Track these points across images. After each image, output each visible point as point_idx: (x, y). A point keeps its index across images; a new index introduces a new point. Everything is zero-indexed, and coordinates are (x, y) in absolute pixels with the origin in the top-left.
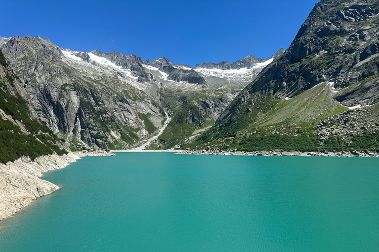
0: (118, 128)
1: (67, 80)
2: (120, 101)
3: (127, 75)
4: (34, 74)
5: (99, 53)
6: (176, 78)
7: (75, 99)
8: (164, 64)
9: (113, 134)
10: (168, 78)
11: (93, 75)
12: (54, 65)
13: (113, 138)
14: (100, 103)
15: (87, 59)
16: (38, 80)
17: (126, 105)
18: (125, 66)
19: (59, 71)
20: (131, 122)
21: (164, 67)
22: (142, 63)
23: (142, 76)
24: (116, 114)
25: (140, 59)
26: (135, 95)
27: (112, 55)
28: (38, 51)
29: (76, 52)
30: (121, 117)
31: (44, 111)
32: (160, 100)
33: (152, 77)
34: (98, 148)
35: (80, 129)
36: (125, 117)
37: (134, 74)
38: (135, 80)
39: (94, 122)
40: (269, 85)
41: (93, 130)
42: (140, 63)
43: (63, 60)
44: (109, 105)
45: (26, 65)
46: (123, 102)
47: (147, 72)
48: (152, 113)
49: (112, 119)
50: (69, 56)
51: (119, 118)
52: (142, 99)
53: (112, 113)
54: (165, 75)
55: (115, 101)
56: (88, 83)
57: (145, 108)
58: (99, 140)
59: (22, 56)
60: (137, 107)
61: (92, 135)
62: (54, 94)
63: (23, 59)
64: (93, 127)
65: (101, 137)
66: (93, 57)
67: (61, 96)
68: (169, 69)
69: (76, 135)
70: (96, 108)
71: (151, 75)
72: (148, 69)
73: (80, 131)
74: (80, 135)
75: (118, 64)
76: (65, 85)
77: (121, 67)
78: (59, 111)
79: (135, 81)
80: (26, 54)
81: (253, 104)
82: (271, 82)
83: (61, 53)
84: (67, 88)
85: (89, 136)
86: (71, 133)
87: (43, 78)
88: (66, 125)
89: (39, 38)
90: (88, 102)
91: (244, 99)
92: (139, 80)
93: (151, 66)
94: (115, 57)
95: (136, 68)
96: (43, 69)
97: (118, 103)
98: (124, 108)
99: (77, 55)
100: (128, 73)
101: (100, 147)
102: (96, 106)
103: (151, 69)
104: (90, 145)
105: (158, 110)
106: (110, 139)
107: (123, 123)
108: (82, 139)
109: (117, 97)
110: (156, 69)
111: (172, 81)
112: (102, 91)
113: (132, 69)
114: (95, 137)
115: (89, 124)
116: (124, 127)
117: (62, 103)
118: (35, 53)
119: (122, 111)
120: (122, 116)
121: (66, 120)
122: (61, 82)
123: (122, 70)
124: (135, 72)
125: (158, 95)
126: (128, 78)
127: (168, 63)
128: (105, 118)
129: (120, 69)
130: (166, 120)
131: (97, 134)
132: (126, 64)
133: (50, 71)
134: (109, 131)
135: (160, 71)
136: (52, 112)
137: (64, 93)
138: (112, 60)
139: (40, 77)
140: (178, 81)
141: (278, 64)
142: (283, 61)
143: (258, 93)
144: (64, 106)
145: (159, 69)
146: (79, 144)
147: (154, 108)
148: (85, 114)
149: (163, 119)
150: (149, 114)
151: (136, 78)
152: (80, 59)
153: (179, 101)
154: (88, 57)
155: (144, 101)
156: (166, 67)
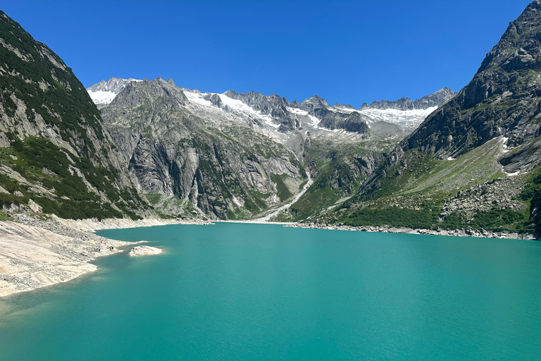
0: (242, 193)
1: (186, 134)
2: (249, 159)
3: (266, 122)
4: (149, 128)
5: (233, 95)
6: (328, 124)
7: (193, 157)
8: (316, 105)
9: (235, 200)
10: (320, 125)
11: (221, 126)
12: (173, 116)
13: (234, 205)
14: (224, 162)
15: (217, 102)
16: (154, 135)
17: (255, 164)
18: (265, 110)
19: (178, 123)
20: (260, 185)
21: (316, 110)
22: (287, 105)
23: (285, 123)
24: (242, 175)
25: (284, 100)
26: (270, 151)
27: (249, 96)
28: (156, 98)
29: (205, 94)
30: (248, 179)
31: (158, 172)
32: (304, 156)
33: (298, 125)
34: (216, 217)
35: (197, 194)
36: (253, 180)
37: (275, 121)
38: (275, 129)
39: (214, 186)
40: (431, 139)
41: (211, 195)
42: (284, 105)
43: (187, 107)
44: (235, 164)
45: (142, 116)
46: (252, 160)
47: (292, 118)
48: (289, 174)
49: (236, 182)
50: (196, 99)
51: (245, 181)
52: (277, 156)
53: (238, 174)
54: (315, 121)
55: (242, 159)
56: (211, 137)
57: (280, 167)
58: (217, 208)
59: (139, 106)
60: (270, 166)
61: (210, 201)
62: (171, 152)
63: (139, 109)
64: (212, 191)
65: (220, 204)
66: (225, 99)
67: (178, 154)
68: (322, 113)
69: (192, 201)
70: (217, 168)
71: (297, 122)
72: (293, 114)
73: (197, 196)
74: (196, 201)
75: (256, 108)
76: (183, 140)
77: (260, 112)
78: (175, 172)
79: (276, 131)
80: (143, 103)
81: (406, 165)
82: (433, 135)
83: (185, 97)
84: (185, 144)
85: (206, 202)
86: (187, 198)
87: (159, 132)
88: (182, 189)
89: (161, 80)
90: (209, 161)
91: (395, 158)
92: (281, 129)
93: (298, 110)
94: (253, 99)
95: (278, 112)
96: (160, 121)
97: (246, 162)
98: (253, 167)
99: (207, 98)
100: (268, 120)
101: (218, 216)
102: (218, 166)
103: (298, 113)
104: (207, 213)
105: (297, 170)
106: (231, 207)
107: (249, 186)
108: (199, 205)
109: (245, 154)
110: (304, 113)
111: (323, 128)
112: (228, 148)
113: (274, 114)
114: (213, 203)
115: (208, 188)
116: (250, 192)
117: (178, 162)
118: (152, 101)
119: (250, 171)
120: (250, 178)
121: (181, 182)
122: (179, 137)
123: (261, 117)
124: (277, 118)
125: (301, 149)
126: (267, 126)
127: (321, 105)
128: (228, 180)
129: (257, 114)
130: (306, 183)
131: (216, 200)
132: (266, 108)
133: (167, 123)
134: (230, 197)
135: (310, 116)
136: (167, 173)
137: (182, 150)
138: (249, 103)
139: (156, 131)
140: (333, 129)
141: (444, 111)
142: (452, 106)
143: (415, 151)
144: (180, 166)
145: (309, 113)
146: (194, 211)
147: (292, 167)
148: (203, 176)
149: (302, 182)
150: (285, 175)
151: (277, 126)
152: (209, 103)
153: (327, 157)
154: (220, 100)
155: (280, 157)
156: (319, 109)
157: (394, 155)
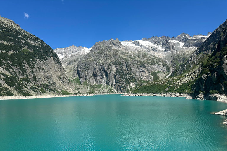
0: (135, 81)
1: (113, 60)
2: (141, 66)
3: (159, 49)
4: (100, 59)
5: (145, 40)
6: (187, 45)
7: (114, 69)
8: (183, 37)
9: (131, 85)
10: (184, 46)
11: (133, 54)
12: (109, 53)
13: (130, 87)
14: (128, 69)
15: (138, 44)
16: (101, 62)
17: (143, 68)
18: (159, 43)
19: (110, 56)
20: (145, 77)
21: (182, 40)
22: (169, 39)
23: (167, 48)
24: (137, 74)
25: (168, 37)
26: (154, 61)
27: (152, 39)
28: (105, 47)
29: (134, 41)
30: (139, 75)
31: (102, 76)
32: (172, 62)
33: (173, 48)
34: (121, 92)
35: (114, 83)
36: (142, 75)
37: (163, 48)
38: (163, 51)
39: (121, 79)
40: (209, 47)
41: (120, 83)
42: (167, 40)
43: (122, 49)
44: (134, 69)
45: (99, 55)
46: (142, 67)
47: (170, 44)
48: (161, 71)
49: (133, 77)
50: (128, 45)
51: (138, 76)
52: (156, 63)
53: (135, 73)
54: (182, 44)
55: (137, 67)
56: (126, 60)
57: (156, 68)
58: (122, 89)
59: (98, 51)
60: (152, 69)
61: (119, 86)
62: (106, 68)
63: (98, 52)
64: (120, 82)
65: (123, 87)
66: (141, 42)
67: (108, 68)
68: (185, 40)
69: (112, 87)
70: (125, 72)
71: (173, 46)
72: (172, 43)
73: (114, 84)
74: (114, 86)
75: (155, 43)
76: (111, 63)
77: (156, 45)
78: (107, 75)
79: (163, 52)
80: (100, 50)
81: (195, 62)
82: (210, 45)
83: (121, 45)
84: (111, 64)
85: (117, 87)
86: (111, 85)
87: (103, 60)
88: (109, 82)
89: (112, 39)
90: (121, 69)
91: (192, 59)
92: (165, 51)
93: (175, 41)
94: (154, 40)
95: (164, 43)
96: (104, 56)
97: (139, 68)
98: (142, 70)
100: (160, 47)
101: (122, 92)
102: (126, 71)
103: (174, 42)
104: (118, 91)
105: (165, 69)
106: (128, 88)
107: (139, 78)
108: (115, 88)
109: (139, 65)
110: (177, 42)
111: (185, 48)
112: (131, 63)
113: (163, 44)
114: (120, 87)
115: (118, 80)
116: (139, 81)
117: (108, 71)
118: (103, 49)
119: (141, 72)
120: (140, 75)
121: (109, 79)
122: (109, 61)
123: (157, 47)
124: (164, 46)
125: (171, 59)
126: (159, 51)
127: (185, 36)
128: (129, 77)
129: (155, 46)
130: (168, 74)
131: (122, 85)
132: (159, 42)
133: (106, 57)
134: (129, 83)
135: (180, 43)
136: (104, 76)
137: (110, 66)
138: (152, 42)
139: (102, 60)
140: (189, 47)
141: (216, 31)
142: (220, 28)
143: (202, 54)
144: (108, 73)
145: (179, 41)
146: (112, 90)
147: (163, 68)
148: (117, 76)
149: (167, 74)
150: (159, 72)
151: (164, 50)
153: (181, 61)
154: (139, 43)
155: (158, 64)
156: (184, 39)
157: (191, 57)
